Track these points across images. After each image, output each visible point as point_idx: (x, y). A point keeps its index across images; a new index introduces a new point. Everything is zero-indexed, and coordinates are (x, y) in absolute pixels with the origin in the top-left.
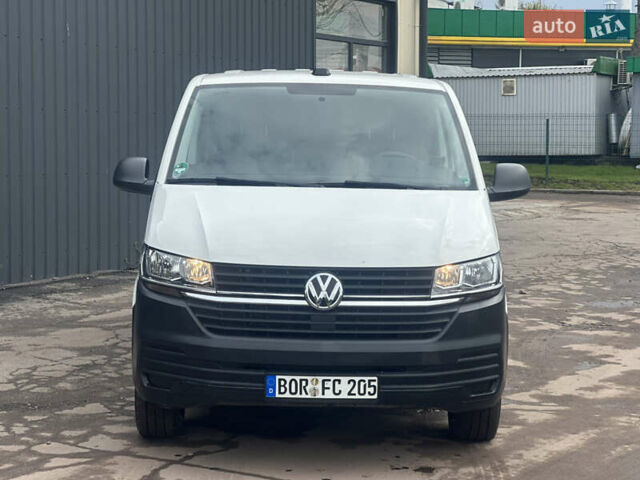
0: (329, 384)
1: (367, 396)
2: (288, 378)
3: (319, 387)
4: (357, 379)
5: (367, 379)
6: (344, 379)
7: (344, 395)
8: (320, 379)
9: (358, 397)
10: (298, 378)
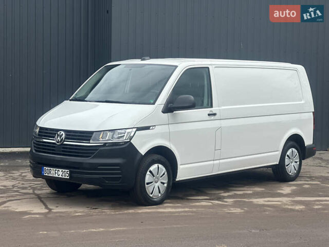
0: (56, 172)
1: (66, 177)
2: (47, 168)
3: (54, 172)
4: (64, 170)
5: (66, 171)
6: (60, 170)
7: (60, 176)
8: (55, 169)
9: (64, 177)
10: (49, 168)
